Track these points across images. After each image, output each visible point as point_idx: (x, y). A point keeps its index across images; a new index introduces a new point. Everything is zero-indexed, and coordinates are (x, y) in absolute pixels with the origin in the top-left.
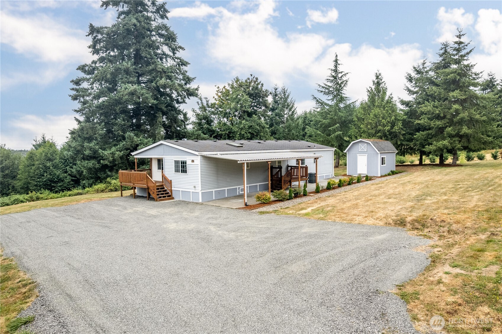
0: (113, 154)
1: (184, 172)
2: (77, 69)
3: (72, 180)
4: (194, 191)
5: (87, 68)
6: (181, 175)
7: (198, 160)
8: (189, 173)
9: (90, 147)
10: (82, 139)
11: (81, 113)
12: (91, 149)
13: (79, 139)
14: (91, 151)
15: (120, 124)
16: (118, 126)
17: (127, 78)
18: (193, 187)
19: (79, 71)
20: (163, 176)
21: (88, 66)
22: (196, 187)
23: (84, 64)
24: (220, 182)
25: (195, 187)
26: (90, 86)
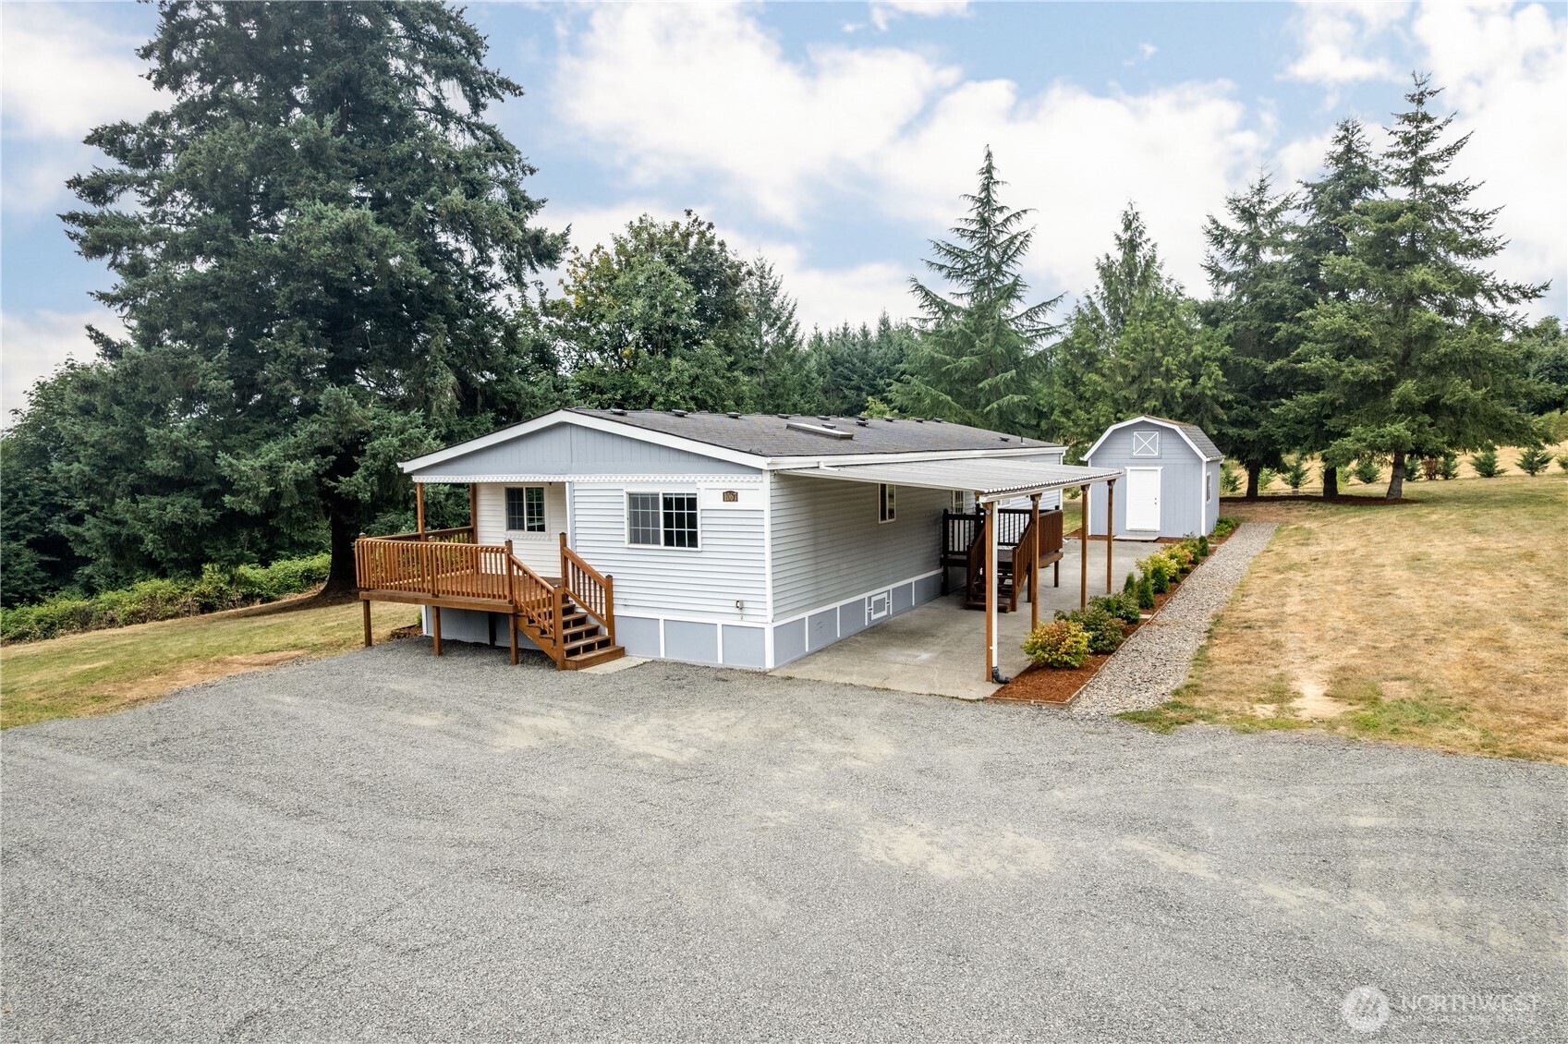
0: (272, 470)
1: (681, 543)
2: (89, 141)
3: (43, 565)
4: (735, 621)
5: (130, 140)
6: (662, 557)
7: (759, 495)
8: (706, 548)
9: (172, 442)
10: (129, 410)
11: (127, 310)
12: (177, 449)
13: (117, 411)
14: (177, 458)
15: (292, 356)
16: (283, 363)
17: (315, 179)
18: (734, 604)
19: (95, 148)
20: (565, 560)
21: (133, 130)
22: (746, 605)
23: (118, 124)
24: (825, 578)
25: (740, 605)
26: (150, 210)
